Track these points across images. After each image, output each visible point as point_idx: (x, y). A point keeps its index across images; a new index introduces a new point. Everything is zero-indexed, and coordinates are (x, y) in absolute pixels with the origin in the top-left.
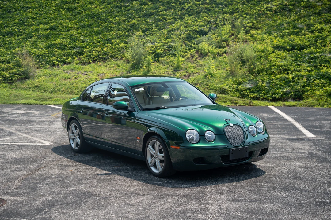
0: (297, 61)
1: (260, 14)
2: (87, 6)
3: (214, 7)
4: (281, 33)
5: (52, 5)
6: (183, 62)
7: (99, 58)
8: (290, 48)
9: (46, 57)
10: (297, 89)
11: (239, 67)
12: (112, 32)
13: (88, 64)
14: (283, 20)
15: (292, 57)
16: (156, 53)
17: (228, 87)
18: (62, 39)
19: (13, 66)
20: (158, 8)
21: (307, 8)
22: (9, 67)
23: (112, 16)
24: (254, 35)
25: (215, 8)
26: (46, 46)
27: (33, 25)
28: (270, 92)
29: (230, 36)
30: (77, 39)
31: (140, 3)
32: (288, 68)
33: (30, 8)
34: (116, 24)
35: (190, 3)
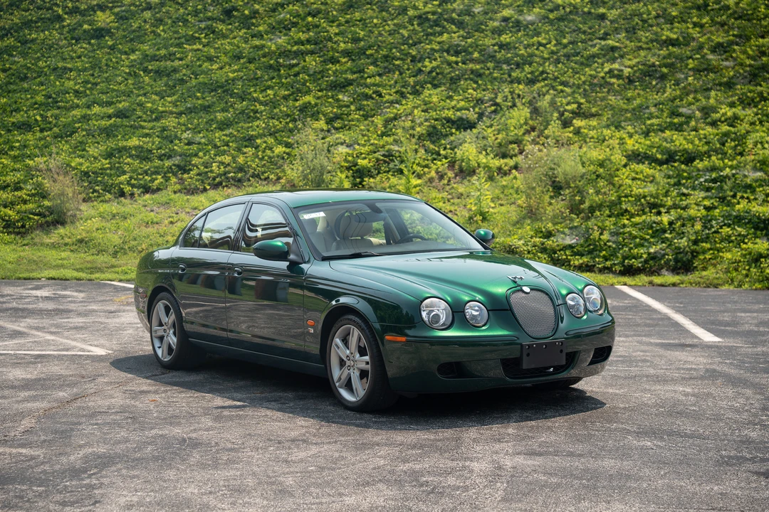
0: (679, 187)
1: (596, 85)
2: (200, 66)
3: (491, 68)
4: (643, 127)
5: (122, 63)
6: (418, 188)
7: (227, 178)
8: (665, 157)
9: (104, 177)
10: (680, 248)
11: (547, 198)
12: (256, 123)
13: (202, 192)
14: (646, 98)
15: (669, 177)
16: (357, 167)
17: (522, 242)
18: (143, 137)
19: (28, 195)
20: (364, 70)
21: (701, 73)
22: (19, 197)
23: (258, 87)
24: (582, 130)
25: (492, 71)
26: (105, 153)
27: (78, 106)
28: (619, 255)
29: (527, 132)
30: (176, 137)
31: (322, 59)
32: (659, 201)
33: (71, 70)
34: (267, 105)
35: (435, 60)
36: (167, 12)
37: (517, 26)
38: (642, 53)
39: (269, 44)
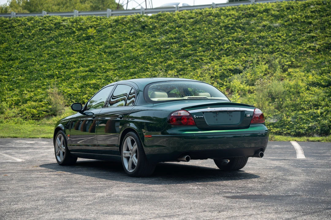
1: (302, 53)
2: (128, 50)
4: (320, 71)
5: (96, 49)
8: (326, 84)
9: (77, 96)
10: (324, 124)
11: (267, 103)
12: (147, 72)
14: (325, 59)
15: (327, 93)
18: (97, 80)
19: (45, 104)
20: (197, 49)
22: (41, 105)
23: (150, 58)
24: (291, 73)
25: (254, 48)
26: (80, 86)
27: (74, 68)
28: (295, 127)
29: (265, 75)
30: (111, 79)
31: (179, 45)
32: (319, 103)
33: (75, 53)
34: (153, 65)
35: (229, 44)
36: (118, 28)
37: (269, 29)
38: (327, 38)
39: (158, 39)
